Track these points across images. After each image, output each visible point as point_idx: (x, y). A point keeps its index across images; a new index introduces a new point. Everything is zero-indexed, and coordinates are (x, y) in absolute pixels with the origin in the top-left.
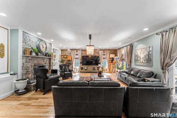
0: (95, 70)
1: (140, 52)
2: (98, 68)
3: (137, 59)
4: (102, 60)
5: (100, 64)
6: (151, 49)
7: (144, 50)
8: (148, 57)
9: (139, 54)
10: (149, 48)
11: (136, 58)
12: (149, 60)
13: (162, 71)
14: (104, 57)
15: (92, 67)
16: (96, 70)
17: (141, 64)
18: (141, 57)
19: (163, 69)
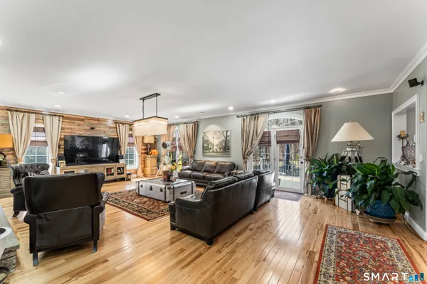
0: (113, 174)
1: (213, 135)
2: (119, 168)
3: (208, 147)
4: (127, 147)
5: (122, 157)
6: (229, 134)
7: (219, 134)
8: (225, 144)
9: (211, 140)
10: (227, 131)
11: (205, 145)
12: (226, 148)
13: (243, 161)
14: (131, 141)
15: (104, 166)
16: (116, 174)
17: (214, 154)
18: (215, 144)
19: (244, 158)
